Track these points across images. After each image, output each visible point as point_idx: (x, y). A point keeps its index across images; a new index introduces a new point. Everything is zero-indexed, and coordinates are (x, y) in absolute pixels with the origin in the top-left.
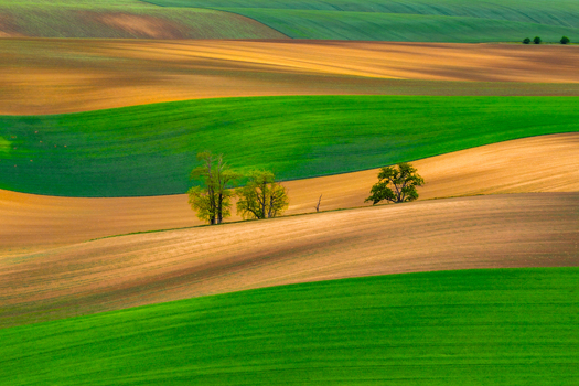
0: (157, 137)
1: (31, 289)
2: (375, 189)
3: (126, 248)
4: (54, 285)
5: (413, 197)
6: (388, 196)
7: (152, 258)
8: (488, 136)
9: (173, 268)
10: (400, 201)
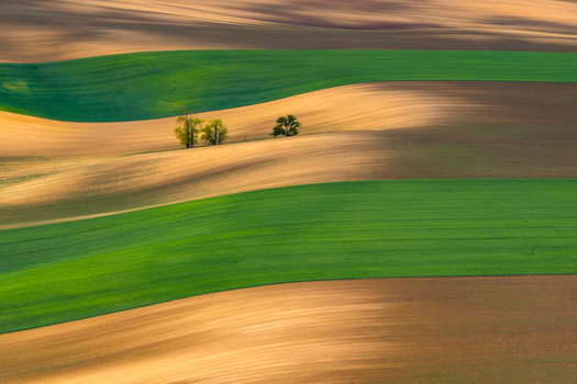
0: (115, 80)
1: (108, 186)
2: (275, 129)
3: (149, 162)
4: (120, 183)
5: (295, 133)
6: (283, 132)
7: (166, 168)
8: (318, 83)
9: (180, 175)
10: (288, 135)
